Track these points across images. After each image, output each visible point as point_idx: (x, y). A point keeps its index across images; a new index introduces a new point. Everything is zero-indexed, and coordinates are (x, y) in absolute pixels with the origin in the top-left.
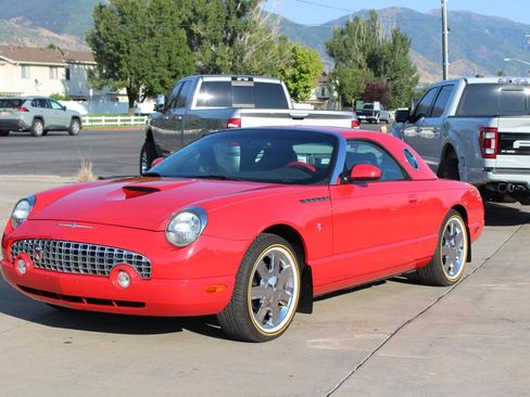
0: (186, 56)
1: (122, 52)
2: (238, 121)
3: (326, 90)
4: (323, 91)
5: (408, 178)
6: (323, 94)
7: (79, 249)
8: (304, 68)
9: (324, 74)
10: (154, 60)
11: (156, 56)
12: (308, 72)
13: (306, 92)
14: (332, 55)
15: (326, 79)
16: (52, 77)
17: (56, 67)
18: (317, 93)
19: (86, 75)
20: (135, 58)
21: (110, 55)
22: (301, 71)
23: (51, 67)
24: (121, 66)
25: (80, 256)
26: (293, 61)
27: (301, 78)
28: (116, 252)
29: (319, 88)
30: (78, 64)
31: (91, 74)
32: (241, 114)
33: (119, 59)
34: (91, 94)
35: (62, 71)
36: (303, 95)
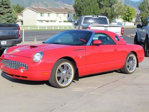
0: (98, 10)
1: (82, 10)
2: (89, 28)
3: (138, 19)
4: (137, 19)
5: (115, 44)
6: (137, 20)
7: (14, 63)
8: (131, 13)
9: (137, 15)
10: (90, 12)
11: (90, 10)
12: (132, 14)
13: (131, 19)
14: (140, 9)
15: (138, 16)
16: (64, 16)
17: (65, 14)
18: (135, 20)
19: (73, 15)
20: (85, 11)
21: (79, 10)
22: (130, 14)
23: (64, 14)
24: (81, 13)
25: (12, 64)
26: (128, 11)
27: (130, 16)
28: (20, 63)
29: (136, 18)
30: (71, 13)
31: (74, 15)
32: (90, 26)
33: (81, 11)
34: (73, 21)
35: (67, 15)
36: (130, 20)
